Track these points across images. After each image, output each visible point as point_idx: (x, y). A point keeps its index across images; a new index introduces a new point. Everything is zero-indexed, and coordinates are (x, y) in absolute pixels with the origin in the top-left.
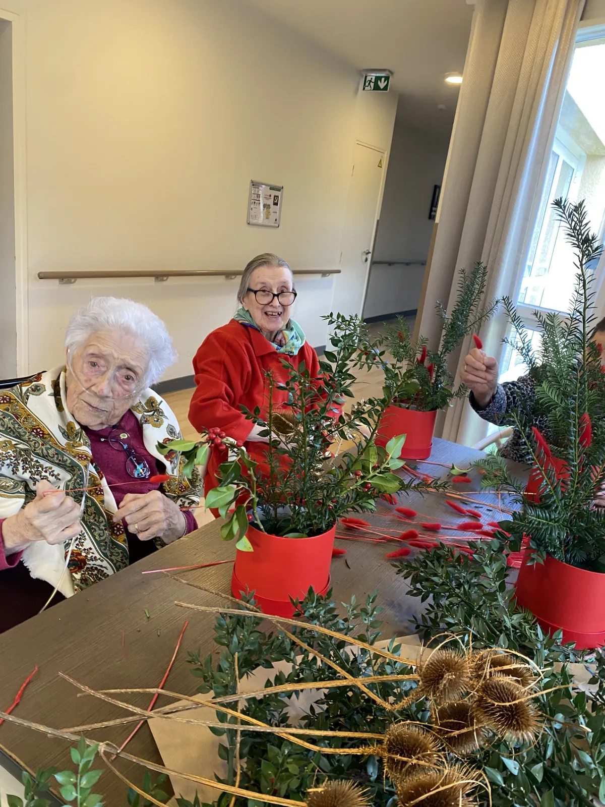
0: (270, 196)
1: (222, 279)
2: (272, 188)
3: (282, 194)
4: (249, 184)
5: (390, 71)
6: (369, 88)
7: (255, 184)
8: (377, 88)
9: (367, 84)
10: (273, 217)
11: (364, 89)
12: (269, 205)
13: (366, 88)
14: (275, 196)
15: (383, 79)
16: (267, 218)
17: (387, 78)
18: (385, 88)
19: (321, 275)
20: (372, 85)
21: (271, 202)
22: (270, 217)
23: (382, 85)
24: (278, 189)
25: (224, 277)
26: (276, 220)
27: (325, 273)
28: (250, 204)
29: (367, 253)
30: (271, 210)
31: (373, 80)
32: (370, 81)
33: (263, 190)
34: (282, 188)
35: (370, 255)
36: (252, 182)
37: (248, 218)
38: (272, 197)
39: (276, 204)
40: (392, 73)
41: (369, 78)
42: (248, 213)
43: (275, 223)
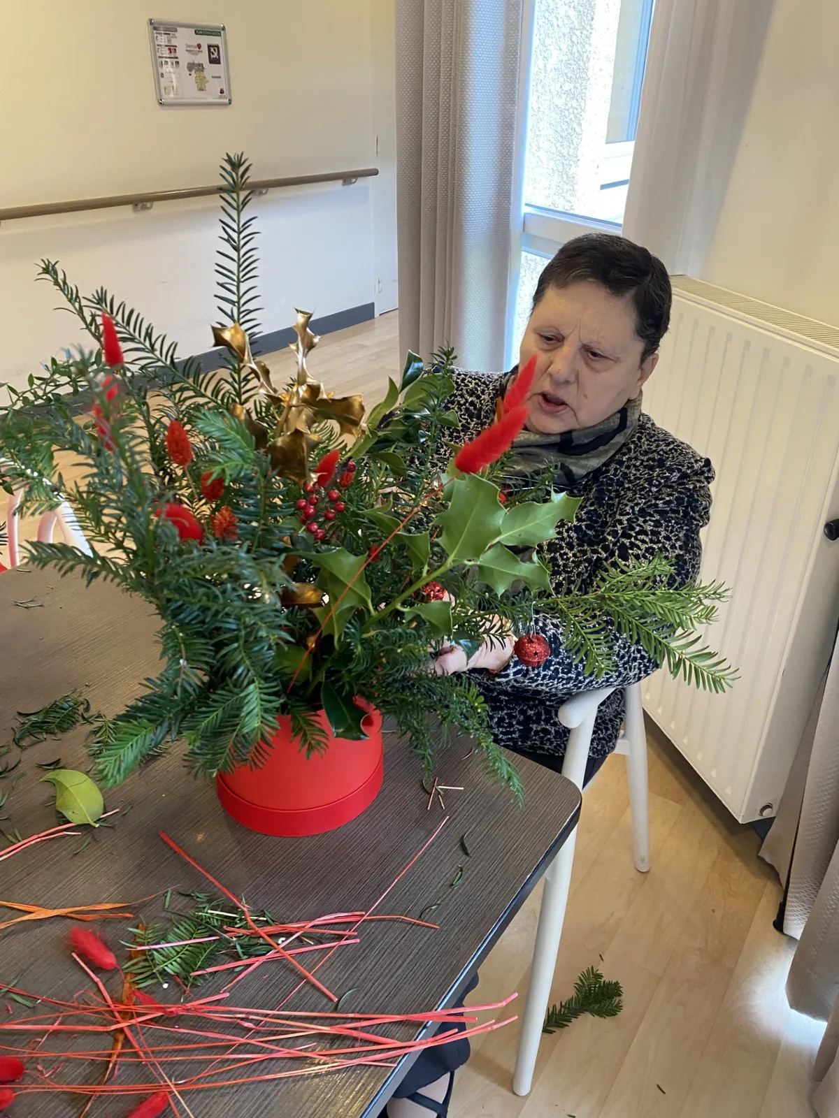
0: (199, 46)
1: (126, 212)
2: (200, 31)
3: (225, 42)
4: (146, 29)
7: (160, 28)
10: (214, 87)
12: (201, 65)
14: (209, 47)
16: (201, 90)
19: (341, 181)
21: (203, 58)
22: (208, 86)
24: (216, 32)
25: (130, 207)
26: (222, 92)
27: (348, 178)
28: (156, 66)
30: (207, 74)
33: (184, 39)
34: (224, 29)
36: (151, 22)
37: (159, 95)
38: (205, 49)
39: (215, 61)
42: (159, 84)
43: (220, 98)
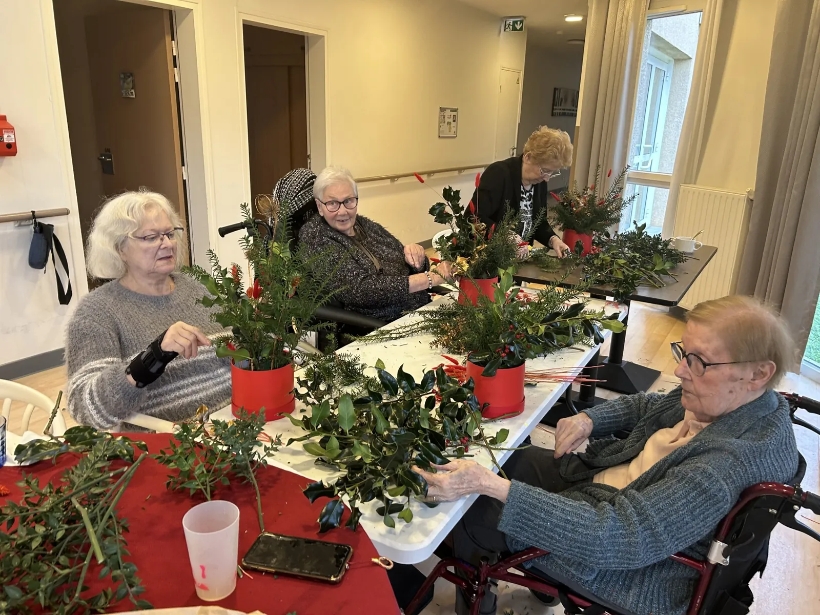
0: (451, 116)
1: (426, 177)
2: (452, 110)
3: (457, 113)
4: (438, 110)
5: (523, 17)
6: (509, 29)
7: (442, 109)
8: (514, 29)
9: (507, 27)
10: (453, 130)
11: (505, 30)
12: (450, 122)
13: (507, 30)
14: (453, 116)
15: (519, 23)
16: (449, 132)
17: (522, 22)
18: (521, 29)
20: (511, 27)
21: (451, 120)
22: (451, 130)
23: (518, 27)
24: (455, 110)
26: (455, 132)
28: (439, 123)
29: (513, 149)
30: (452, 125)
31: (511, 24)
32: (509, 25)
33: (448, 113)
34: (457, 109)
35: (515, 150)
37: (439, 133)
39: (454, 121)
40: (525, 17)
41: (508, 23)
42: (439, 129)
43: (454, 134)
